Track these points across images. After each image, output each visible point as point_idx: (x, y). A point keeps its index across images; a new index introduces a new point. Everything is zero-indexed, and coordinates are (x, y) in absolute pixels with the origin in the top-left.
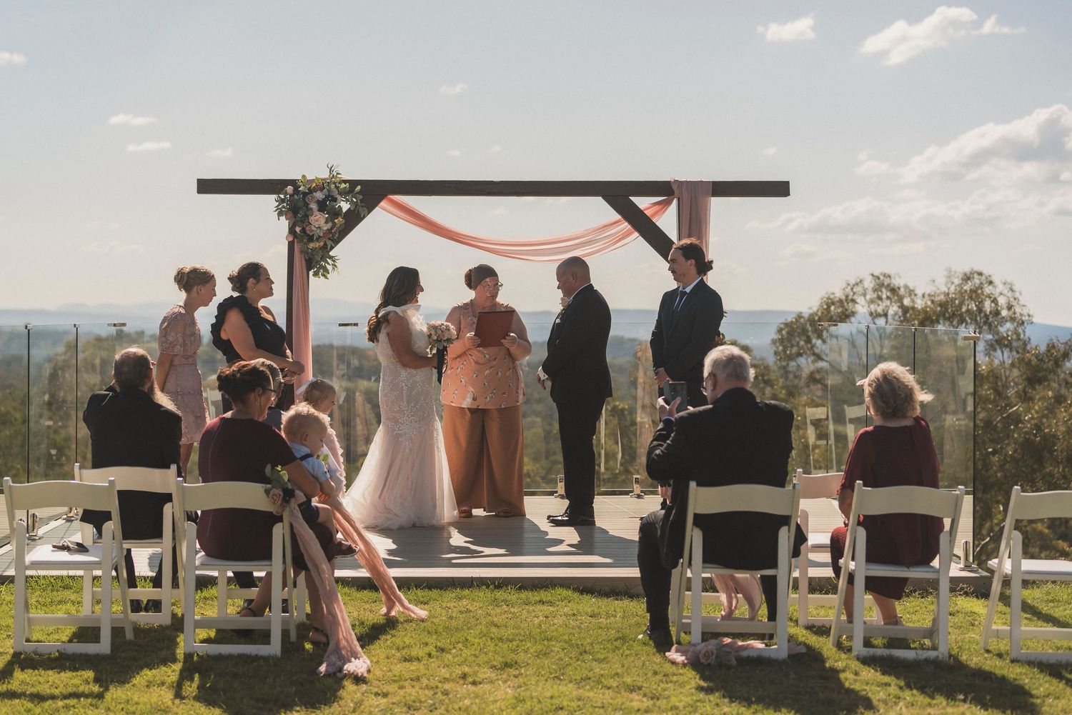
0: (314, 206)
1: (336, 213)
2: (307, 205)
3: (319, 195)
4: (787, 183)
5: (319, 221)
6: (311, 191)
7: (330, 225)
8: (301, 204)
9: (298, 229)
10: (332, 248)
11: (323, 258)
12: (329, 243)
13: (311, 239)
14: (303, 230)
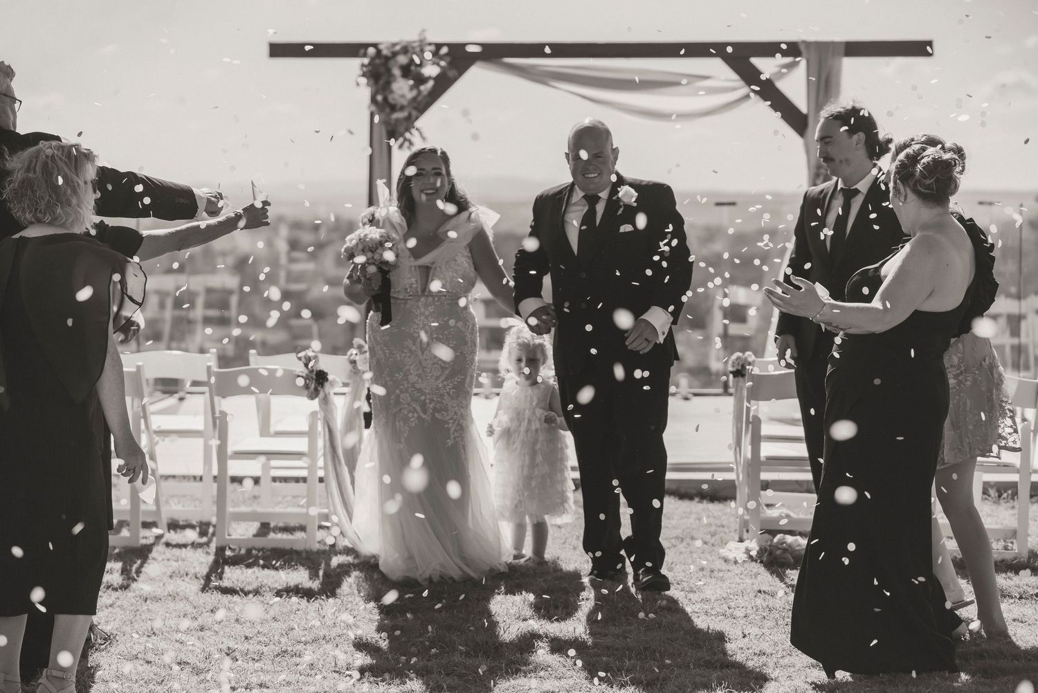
0: (397, 72)
1: (420, 80)
2: (389, 71)
3: (402, 59)
4: (930, 43)
5: (402, 89)
6: (395, 54)
7: (414, 93)
8: (382, 70)
9: (379, 98)
10: (417, 118)
11: (408, 130)
12: (414, 113)
13: (393, 108)
14: (385, 99)
